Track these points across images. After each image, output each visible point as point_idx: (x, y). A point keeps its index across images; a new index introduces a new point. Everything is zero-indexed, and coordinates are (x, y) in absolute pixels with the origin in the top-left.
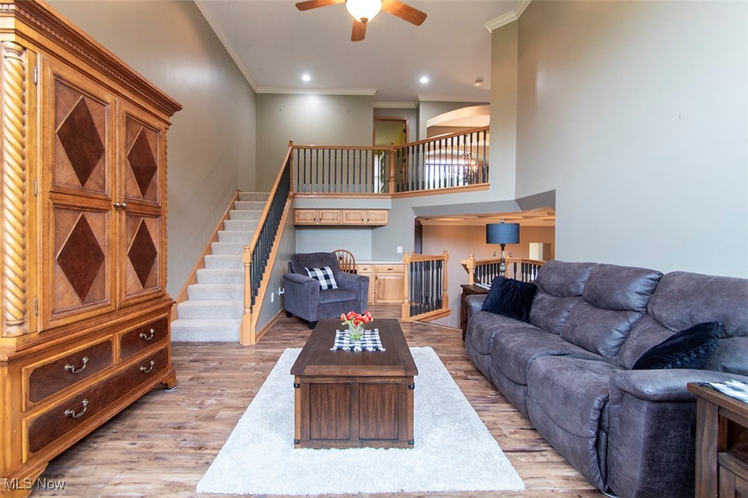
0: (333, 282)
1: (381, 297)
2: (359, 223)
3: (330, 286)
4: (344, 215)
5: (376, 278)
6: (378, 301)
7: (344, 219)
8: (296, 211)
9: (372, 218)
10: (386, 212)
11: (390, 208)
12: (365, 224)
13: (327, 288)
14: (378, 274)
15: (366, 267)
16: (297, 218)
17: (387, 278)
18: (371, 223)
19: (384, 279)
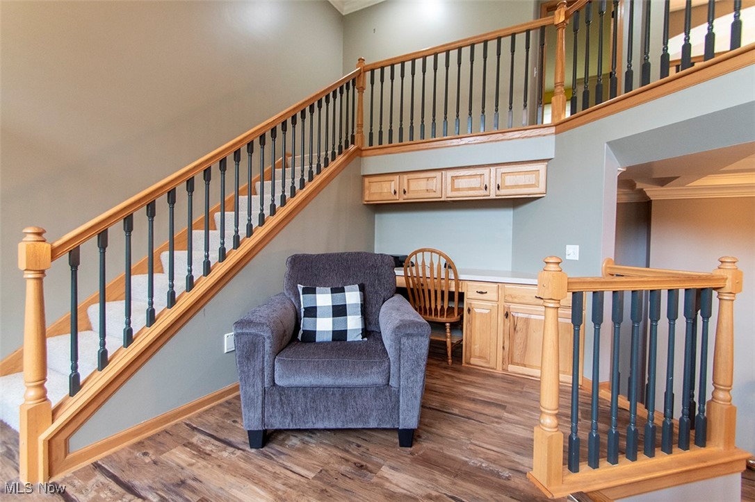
0: (354, 323)
1: (517, 358)
2: (479, 194)
3: (340, 335)
4: (449, 180)
5: (507, 315)
6: (512, 368)
7: (449, 187)
8: (367, 180)
9: (507, 183)
10: (541, 167)
11: (551, 154)
12: (493, 196)
13: (329, 338)
14: (512, 306)
15: (483, 287)
16: (367, 192)
17: (533, 317)
18: (505, 193)
19: (527, 321)
